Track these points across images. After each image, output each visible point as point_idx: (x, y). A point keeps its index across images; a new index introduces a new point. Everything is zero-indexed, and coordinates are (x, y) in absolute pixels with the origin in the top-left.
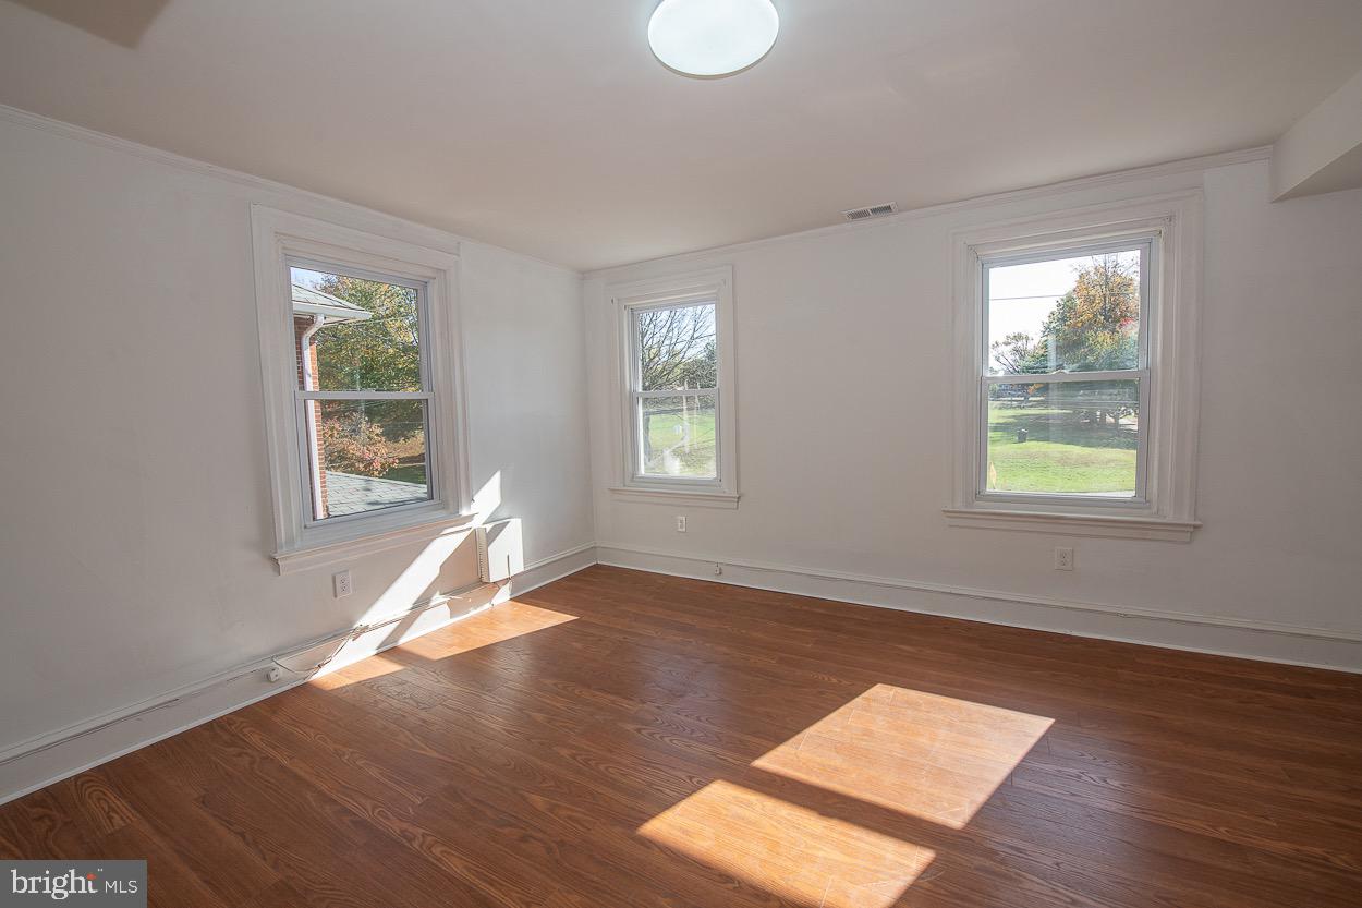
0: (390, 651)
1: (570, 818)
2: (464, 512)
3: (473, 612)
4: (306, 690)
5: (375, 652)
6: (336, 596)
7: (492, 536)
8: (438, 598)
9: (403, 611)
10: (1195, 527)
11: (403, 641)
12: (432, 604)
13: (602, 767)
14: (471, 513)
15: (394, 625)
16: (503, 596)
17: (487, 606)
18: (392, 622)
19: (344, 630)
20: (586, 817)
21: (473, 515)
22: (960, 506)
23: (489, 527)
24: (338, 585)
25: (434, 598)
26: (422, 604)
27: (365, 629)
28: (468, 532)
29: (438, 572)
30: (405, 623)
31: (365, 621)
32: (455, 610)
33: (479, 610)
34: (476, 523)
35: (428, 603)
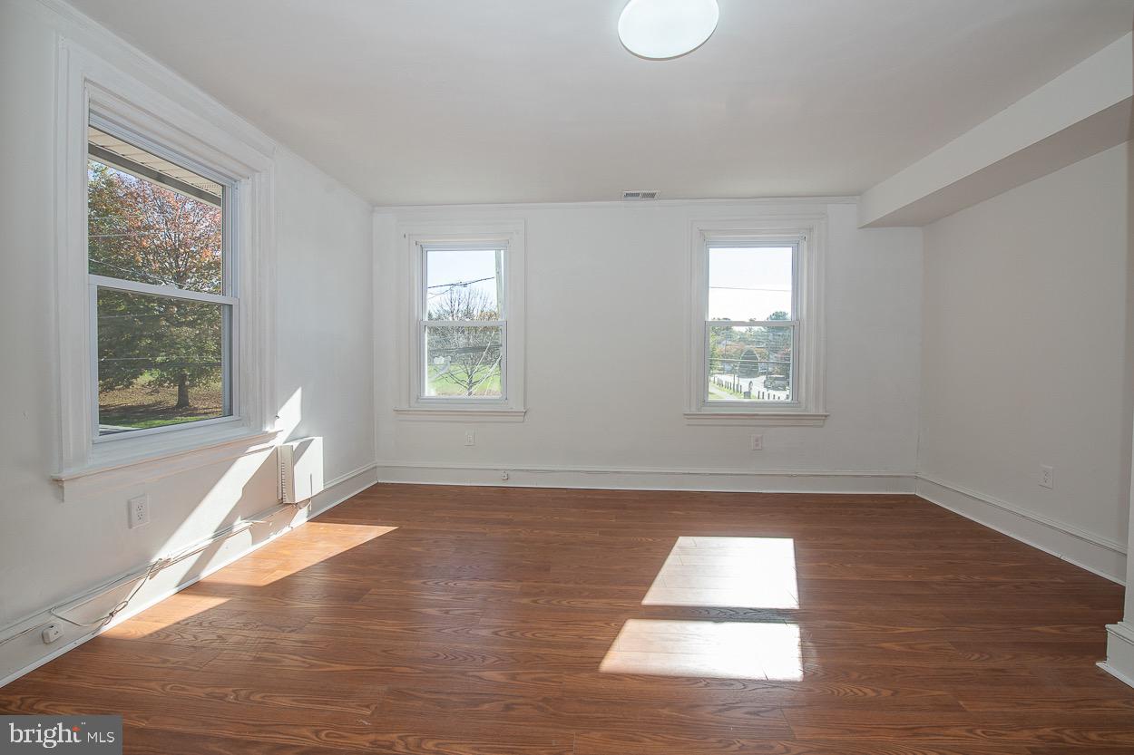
0: (193, 587)
1: (535, 679)
2: (269, 429)
3: (273, 537)
4: (97, 645)
5: (176, 590)
6: (130, 527)
7: (297, 454)
8: (240, 524)
9: (205, 540)
10: (826, 416)
11: (205, 575)
12: (235, 530)
13: (529, 635)
14: (273, 431)
15: (195, 557)
16: (301, 518)
17: (286, 530)
18: (194, 553)
19: (142, 568)
20: (551, 675)
21: (276, 433)
22: (694, 410)
23: (295, 444)
24: (135, 513)
25: (236, 523)
26: (224, 531)
27: (165, 563)
28: (270, 451)
29: (239, 495)
30: (208, 554)
31: (163, 554)
32: (257, 534)
33: (279, 534)
34: (278, 442)
35: (231, 529)
